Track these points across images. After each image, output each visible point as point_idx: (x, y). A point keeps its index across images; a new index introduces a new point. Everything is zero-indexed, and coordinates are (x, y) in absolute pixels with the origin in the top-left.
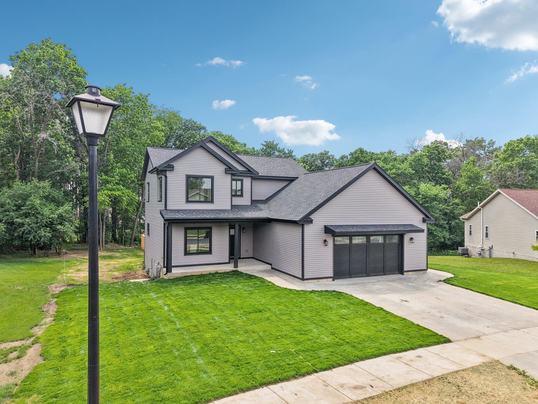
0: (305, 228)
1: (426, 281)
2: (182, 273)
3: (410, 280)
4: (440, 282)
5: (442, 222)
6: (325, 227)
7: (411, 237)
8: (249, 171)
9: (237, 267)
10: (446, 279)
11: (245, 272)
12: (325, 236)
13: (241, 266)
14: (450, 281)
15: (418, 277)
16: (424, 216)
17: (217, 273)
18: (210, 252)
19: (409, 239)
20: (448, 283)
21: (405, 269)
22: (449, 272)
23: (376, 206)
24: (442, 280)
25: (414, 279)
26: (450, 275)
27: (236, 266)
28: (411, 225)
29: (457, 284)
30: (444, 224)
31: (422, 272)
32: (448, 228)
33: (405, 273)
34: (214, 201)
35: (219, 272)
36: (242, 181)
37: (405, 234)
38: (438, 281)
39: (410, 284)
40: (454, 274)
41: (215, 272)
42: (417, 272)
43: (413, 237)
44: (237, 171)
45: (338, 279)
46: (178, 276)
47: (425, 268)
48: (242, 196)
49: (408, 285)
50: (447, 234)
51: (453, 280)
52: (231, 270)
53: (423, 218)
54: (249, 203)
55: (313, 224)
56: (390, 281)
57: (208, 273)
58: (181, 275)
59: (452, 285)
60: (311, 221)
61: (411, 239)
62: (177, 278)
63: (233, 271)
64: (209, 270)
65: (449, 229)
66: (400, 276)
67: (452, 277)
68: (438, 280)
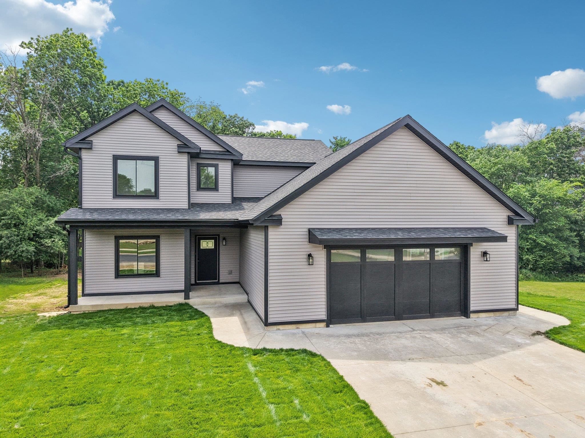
0: (270, 233)
1: (508, 333)
2: (93, 306)
3: (478, 330)
4: (537, 337)
5: (567, 233)
6: (310, 231)
7: (484, 250)
8: (228, 151)
9: (189, 299)
10: (551, 330)
11: (195, 307)
12: (309, 248)
13: (194, 297)
14: (559, 333)
15: (497, 322)
16: (511, 214)
17: (153, 307)
18: (157, 274)
19: (480, 253)
20: (553, 340)
21: (472, 308)
22: (560, 315)
23: (412, 195)
24: (543, 331)
25: (486, 328)
26: (563, 321)
27: (187, 297)
28: (483, 229)
29: (572, 341)
30: (572, 236)
31: (506, 314)
32: (577, 241)
33: (472, 315)
34: (160, 195)
35: (156, 305)
36: (216, 166)
37: (471, 245)
38: (534, 334)
39: (473, 338)
40: (570, 319)
41: (149, 305)
42: (498, 314)
43: (488, 251)
44: (195, 148)
45: (339, 323)
46: (87, 310)
47: (514, 306)
48: (216, 189)
49: (468, 341)
50: (576, 252)
51: (565, 332)
52: (177, 303)
53: (509, 217)
54: (229, 200)
55: (282, 227)
56: (434, 330)
57: (137, 307)
58: (91, 309)
59: (562, 343)
60: (278, 222)
61: (485, 254)
62: (85, 313)
63: (181, 305)
64: (140, 302)
65: (580, 243)
66: (461, 320)
67: (564, 327)
68: (534, 330)
